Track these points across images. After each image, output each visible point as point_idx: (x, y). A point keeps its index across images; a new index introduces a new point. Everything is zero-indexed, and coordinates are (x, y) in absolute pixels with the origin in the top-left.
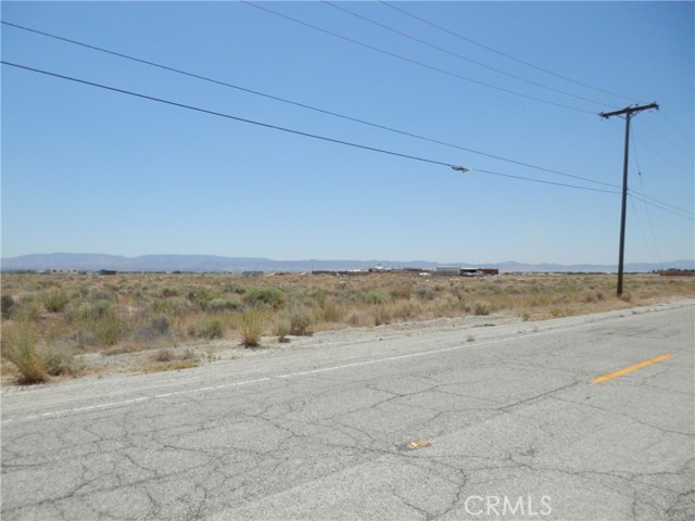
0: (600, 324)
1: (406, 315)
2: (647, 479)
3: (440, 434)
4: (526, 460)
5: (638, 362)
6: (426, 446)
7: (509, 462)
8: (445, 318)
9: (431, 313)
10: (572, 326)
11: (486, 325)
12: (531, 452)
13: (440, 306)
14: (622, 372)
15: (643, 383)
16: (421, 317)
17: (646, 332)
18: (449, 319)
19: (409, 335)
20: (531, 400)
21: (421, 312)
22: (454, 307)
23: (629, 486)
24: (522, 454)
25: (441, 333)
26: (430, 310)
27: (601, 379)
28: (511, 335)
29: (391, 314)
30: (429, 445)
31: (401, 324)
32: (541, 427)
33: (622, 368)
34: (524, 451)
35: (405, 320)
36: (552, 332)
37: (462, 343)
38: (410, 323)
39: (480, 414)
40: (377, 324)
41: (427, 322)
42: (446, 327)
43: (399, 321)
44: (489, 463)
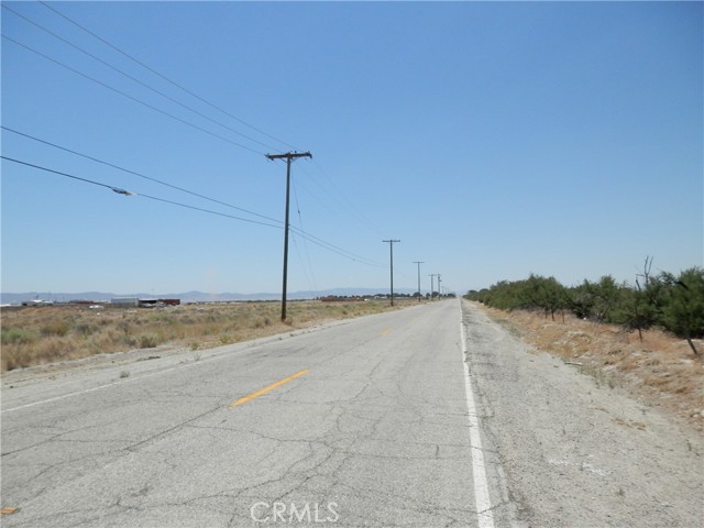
0: (260, 347)
1: (51, 355)
2: (250, 493)
3: (39, 493)
4: (134, 501)
5: (279, 381)
6: (13, 512)
7: (114, 509)
8: (103, 355)
9: (86, 350)
10: (235, 351)
11: (150, 358)
12: (145, 491)
13: (98, 341)
14: (263, 391)
15: (278, 399)
16: (73, 355)
17: (295, 352)
18: (108, 355)
19: (53, 378)
20: (166, 432)
21: (73, 349)
22: (115, 341)
23: (231, 504)
24: (134, 495)
25: (95, 372)
26: (84, 346)
27: (242, 401)
28: (172, 366)
29: (33, 355)
30: (18, 510)
31: (43, 365)
32: (165, 461)
33: (264, 387)
34: (137, 492)
35: (50, 361)
36: (212, 359)
37: (113, 380)
38: (56, 364)
39: (100, 460)
40: (10, 369)
41: (80, 361)
42: (104, 364)
43: (42, 362)
44: (90, 515)
